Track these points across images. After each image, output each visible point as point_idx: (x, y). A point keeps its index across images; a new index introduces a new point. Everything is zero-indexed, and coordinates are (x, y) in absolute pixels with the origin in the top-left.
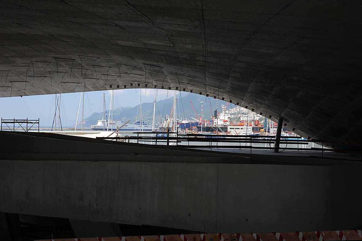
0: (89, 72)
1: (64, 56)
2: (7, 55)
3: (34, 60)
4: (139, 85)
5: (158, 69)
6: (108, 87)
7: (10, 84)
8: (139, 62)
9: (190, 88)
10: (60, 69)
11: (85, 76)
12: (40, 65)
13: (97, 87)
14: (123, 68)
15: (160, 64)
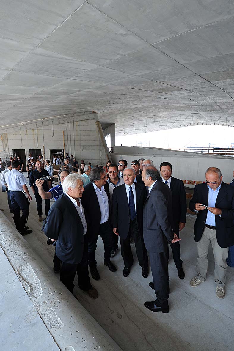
0: (169, 120)
1: (157, 114)
2: (136, 117)
3: (146, 117)
4: (194, 124)
5: (199, 115)
6: (179, 126)
7: (140, 128)
8: (190, 113)
9: (222, 123)
10: (157, 120)
11: (168, 122)
12: (149, 119)
13: (174, 127)
14: (184, 116)
15: (199, 112)
